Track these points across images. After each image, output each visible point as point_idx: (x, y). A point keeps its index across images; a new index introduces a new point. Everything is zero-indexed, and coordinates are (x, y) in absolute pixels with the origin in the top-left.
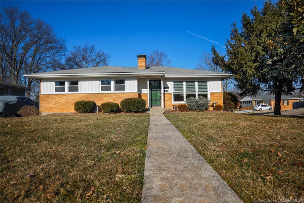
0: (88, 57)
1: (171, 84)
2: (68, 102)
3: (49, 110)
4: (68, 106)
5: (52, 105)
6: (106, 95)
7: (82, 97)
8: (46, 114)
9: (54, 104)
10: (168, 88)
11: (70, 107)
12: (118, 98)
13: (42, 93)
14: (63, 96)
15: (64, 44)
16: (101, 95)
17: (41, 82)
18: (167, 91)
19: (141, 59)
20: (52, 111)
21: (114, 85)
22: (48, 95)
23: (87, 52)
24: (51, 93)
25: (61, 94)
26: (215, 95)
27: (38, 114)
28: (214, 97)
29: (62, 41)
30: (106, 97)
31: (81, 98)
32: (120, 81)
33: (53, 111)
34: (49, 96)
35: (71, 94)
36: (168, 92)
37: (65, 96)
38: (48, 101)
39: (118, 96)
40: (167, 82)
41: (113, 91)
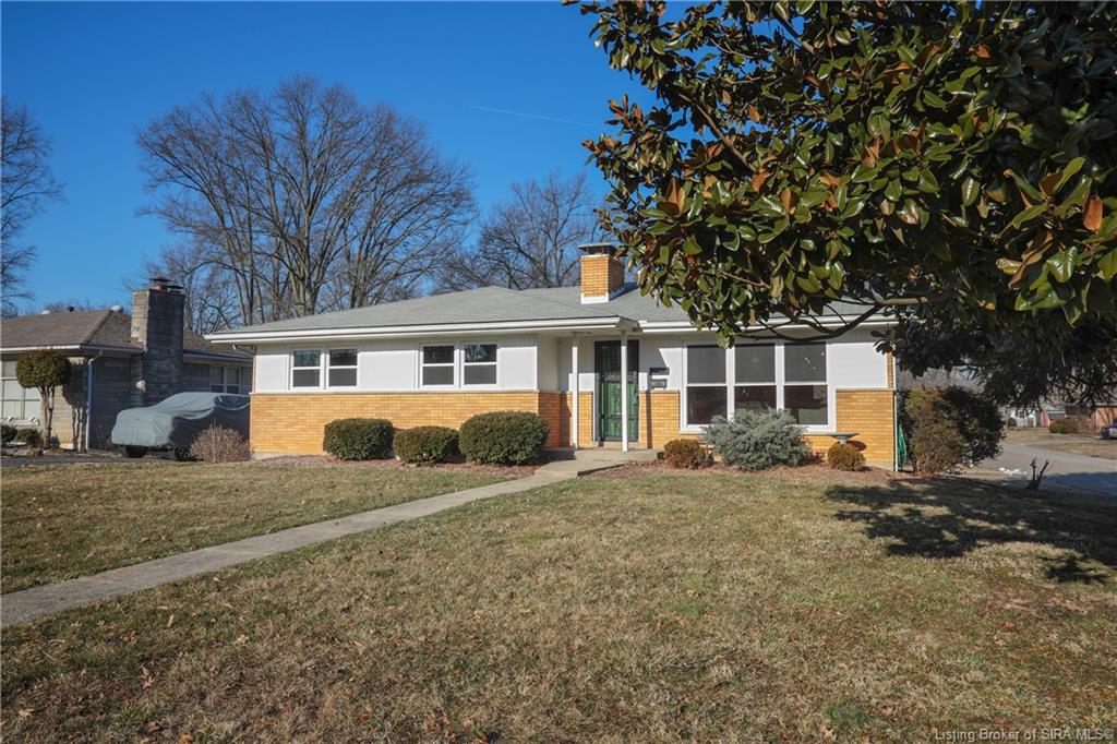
0: (561, 222)
3: (274, 444)
5: (281, 429)
6: (436, 398)
7: (366, 405)
8: (266, 456)
9: (286, 426)
13: (259, 390)
14: (313, 399)
15: (468, 180)
16: (421, 399)
17: (255, 354)
19: (594, 260)
20: (280, 447)
21: (464, 364)
22: (273, 397)
23: (558, 203)
24: (283, 391)
25: (307, 394)
26: (856, 400)
27: (247, 455)
28: (853, 407)
29: (459, 171)
31: (361, 406)
32: (484, 350)
33: (285, 448)
34: (275, 400)
35: (335, 394)
36: (665, 387)
37: (319, 400)
38: (271, 415)
39: (472, 402)
40: (661, 350)
41: (459, 384)
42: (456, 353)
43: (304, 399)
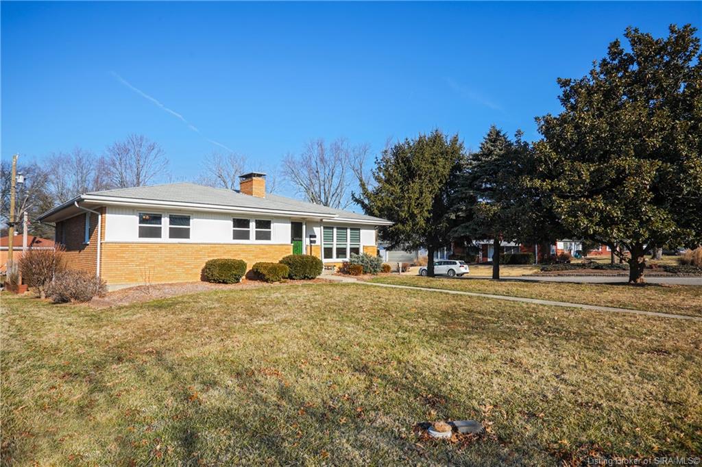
1: (318, 231)
2: (169, 261)
3: (126, 279)
4: (170, 270)
5: (133, 267)
6: (244, 247)
9: (137, 265)
10: (315, 236)
11: (174, 271)
12: (263, 254)
13: (108, 239)
14: (160, 247)
18: (315, 242)
20: (132, 280)
21: (255, 229)
22: (124, 245)
24: (130, 240)
25: (153, 243)
26: (368, 250)
30: (244, 251)
32: (264, 224)
33: (136, 280)
38: (123, 257)
39: (263, 249)
40: (314, 228)
41: (252, 239)
42: (251, 224)
43: (155, 246)
